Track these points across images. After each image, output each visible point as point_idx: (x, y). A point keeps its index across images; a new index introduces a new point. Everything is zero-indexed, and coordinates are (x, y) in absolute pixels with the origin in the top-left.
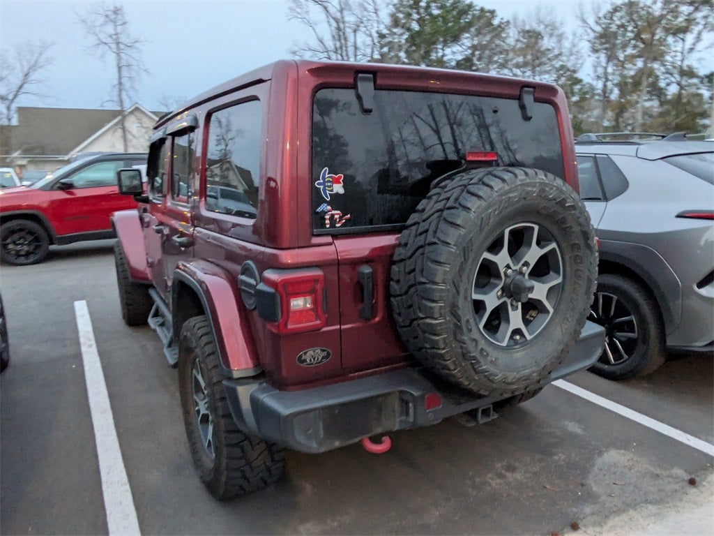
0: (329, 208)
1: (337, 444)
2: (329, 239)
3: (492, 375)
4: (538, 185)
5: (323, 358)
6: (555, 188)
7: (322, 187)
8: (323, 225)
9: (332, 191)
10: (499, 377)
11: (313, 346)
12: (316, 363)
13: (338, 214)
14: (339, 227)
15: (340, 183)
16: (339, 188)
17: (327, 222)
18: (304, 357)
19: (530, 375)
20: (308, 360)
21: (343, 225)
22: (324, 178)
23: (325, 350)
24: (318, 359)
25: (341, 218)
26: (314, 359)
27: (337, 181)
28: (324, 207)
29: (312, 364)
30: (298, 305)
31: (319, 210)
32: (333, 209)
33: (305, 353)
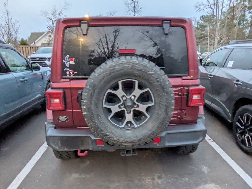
0: (69, 69)
1: (66, 149)
2: (68, 80)
3: (111, 137)
4: (131, 64)
5: (66, 120)
6: (142, 65)
7: (66, 62)
8: (66, 75)
9: (69, 63)
10: (115, 139)
11: (62, 116)
12: (64, 122)
13: (72, 71)
14: (73, 76)
15: (72, 61)
16: (72, 63)
17: (68, 74)
18: (59, 119)
19: (133, 141)
20: (61, 120)
21: (74, 75)
22: (67, 59)
23: (67, 118)
24: (64, 120)
25: (73, 73)
26: (63, 120)
27: (72, 60)
28: (66, 69)
29: (62, 121)
30: (57, 101)
31: (65, 70)
32: (70, 70)
33: (60, 117)
